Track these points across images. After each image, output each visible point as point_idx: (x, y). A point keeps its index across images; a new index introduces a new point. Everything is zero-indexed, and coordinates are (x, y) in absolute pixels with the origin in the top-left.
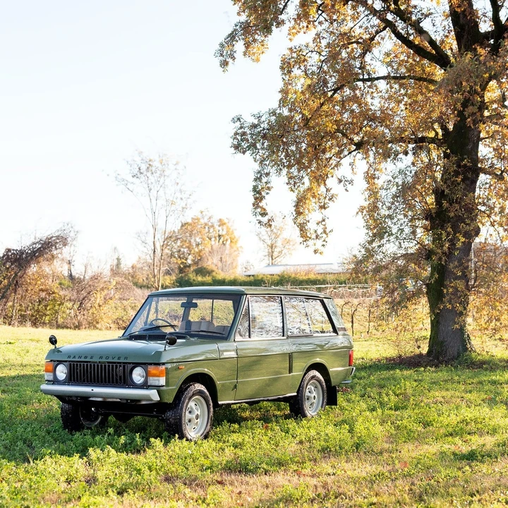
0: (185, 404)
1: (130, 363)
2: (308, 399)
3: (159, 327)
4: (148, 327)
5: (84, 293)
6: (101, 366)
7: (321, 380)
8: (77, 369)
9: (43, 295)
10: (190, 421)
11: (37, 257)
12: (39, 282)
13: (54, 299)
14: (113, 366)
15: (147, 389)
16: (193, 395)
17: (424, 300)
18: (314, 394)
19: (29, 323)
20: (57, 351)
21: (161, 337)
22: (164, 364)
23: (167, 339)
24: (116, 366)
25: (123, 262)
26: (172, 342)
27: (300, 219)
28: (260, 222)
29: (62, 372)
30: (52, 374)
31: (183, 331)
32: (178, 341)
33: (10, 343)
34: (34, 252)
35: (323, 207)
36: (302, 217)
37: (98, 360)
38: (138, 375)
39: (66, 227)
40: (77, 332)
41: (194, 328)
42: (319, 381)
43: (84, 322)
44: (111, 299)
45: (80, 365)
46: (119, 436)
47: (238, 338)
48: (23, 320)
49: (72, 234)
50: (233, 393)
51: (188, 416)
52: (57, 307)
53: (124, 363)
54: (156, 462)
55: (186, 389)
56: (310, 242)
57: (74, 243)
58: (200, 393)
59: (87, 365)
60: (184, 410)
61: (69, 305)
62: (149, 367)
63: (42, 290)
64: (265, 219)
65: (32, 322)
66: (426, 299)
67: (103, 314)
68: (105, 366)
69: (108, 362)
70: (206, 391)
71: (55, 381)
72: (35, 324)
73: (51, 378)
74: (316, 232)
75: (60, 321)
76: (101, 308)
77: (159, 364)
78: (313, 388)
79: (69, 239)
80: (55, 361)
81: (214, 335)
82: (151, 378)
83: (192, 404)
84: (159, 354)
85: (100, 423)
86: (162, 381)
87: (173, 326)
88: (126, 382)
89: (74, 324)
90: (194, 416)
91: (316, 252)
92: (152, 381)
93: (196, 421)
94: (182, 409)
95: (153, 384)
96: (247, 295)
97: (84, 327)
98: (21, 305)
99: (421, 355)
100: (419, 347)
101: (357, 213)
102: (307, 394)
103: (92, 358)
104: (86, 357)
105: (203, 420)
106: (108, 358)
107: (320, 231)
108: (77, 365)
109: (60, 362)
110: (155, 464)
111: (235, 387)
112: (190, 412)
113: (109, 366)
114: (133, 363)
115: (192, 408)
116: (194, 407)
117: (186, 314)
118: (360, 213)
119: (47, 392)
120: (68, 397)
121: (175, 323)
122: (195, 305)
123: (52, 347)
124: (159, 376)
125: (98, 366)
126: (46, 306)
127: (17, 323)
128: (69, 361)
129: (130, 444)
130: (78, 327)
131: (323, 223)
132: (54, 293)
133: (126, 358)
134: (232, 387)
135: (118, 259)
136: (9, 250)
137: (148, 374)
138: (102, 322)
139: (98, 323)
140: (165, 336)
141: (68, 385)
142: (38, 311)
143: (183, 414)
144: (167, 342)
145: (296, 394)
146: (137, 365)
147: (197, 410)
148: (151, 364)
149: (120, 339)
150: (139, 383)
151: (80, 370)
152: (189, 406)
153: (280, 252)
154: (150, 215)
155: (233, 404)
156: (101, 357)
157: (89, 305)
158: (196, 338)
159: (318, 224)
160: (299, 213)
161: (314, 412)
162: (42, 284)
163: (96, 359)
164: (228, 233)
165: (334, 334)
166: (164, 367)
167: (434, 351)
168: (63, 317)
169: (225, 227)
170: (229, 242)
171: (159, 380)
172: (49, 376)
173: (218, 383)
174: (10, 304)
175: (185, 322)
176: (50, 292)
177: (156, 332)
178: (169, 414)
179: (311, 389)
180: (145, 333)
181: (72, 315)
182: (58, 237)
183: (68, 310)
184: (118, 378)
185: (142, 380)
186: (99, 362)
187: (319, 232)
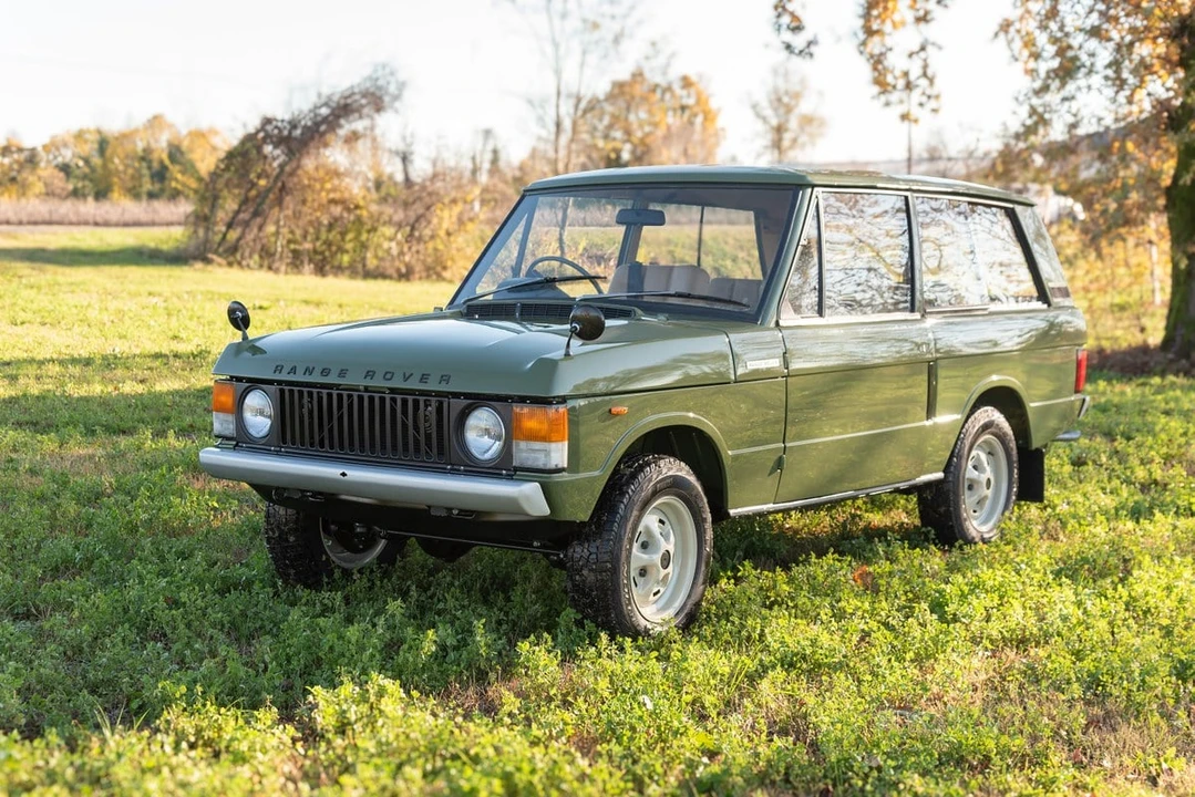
0: (629, 526)
1: (456, 395)
2: (970, 487)
3: (554, 280)
4: (522, 278)
5: (419, 208)
6: (371, 399)
7: (1005, 434)
8: (302, 407)
9: (336, 210)
10: (643, 572)
11: (323, 134)
12: (328, 186)
13: (359, 220)
14: (405, 402)
15: (510, 477)
16: (655, 494)
17: (1156, 225)
18: (988, 473)
19: (308, 268)
20: (250, 348)
21: (557, 311)
22: (563, 400)
23: (575, 319)
24: (416, 403)
25: (503, 157)
26: (590, 331)
27: (875, 46)
28: (788, 47)
29: (259, 413)
30: (231, 418)
31: (623, 294)
32: (609, 323)
33: (261, 308)
34: (317, 124)
35: (923, 19)
36: (876, 39)
37: (362, 383)
38: (481, 434)
39: (380, 73)
40: (402, 286)
41: (651, 285)
42: (1001, 437)
43: (418, 268)
44: (471, 220)
45: (310, 394)
46: (421, 629)
47: (788, 319)
48: (296, 261)
49: (392, 89)
50: (771, 482)
51: (638, 557)
52: (364, 237)
53: (439, 394)
54: (531, 760)
55: (634, 476)
56: (894, 97)
57: (397, 104)
58: (675, 486)
59: (330, 395)
60: (626, 542)
61: (388, 231)
62: (517, 408)
63: (333, 201)
64: (799, 41)
65: (316, 265)
66: (1164, 219)
67: (454, 252)
68: (382, 400)
69: (393, 391)
70: (692, 479)
71: (240, 440)
72: (320, 270)
73: (230, 429)
74: (906, 74)
75: (372, 263)
76: (452, 239)
77: (545, 401)
78: (983, 457)
79: (387, 99)
80: (239, 379)
81: (717, 306)
82: (523, 445)
83: (651, 520)
84: (547, 368)
85: (381, 558)
86: (558, 454)
87: (593, 279)
88: (446, 453)
89: (398, 270)
90: (657, 558)
91: (905, 117)
92: (526, 453)
93: (663, 572)
94: (619, 539)
95: (529, 464)
96: (813, 186)
97: (417, 276)
98: (292, 232)
99: (1144, 349)
100: (1143, 330)
101: (996, 35)
102: (970, 473)
103: (342, 373)
104: (325, 372)
105: (683, 566)
106: (388, 375)
107: (915, 73)
108: (301, 393)
109: (255, 383)
110: (526, 767)
111: (779, 464)
112: (644, 546)
113: (394, 400)
114: (467, 396)
115: (648, 532)
116: (655, 528)
117: (630, 245)
118: (1002, 35)
119: (218, 472)
120: (277, 488)
121: (599, 270)
122: (659, 220)
123: (237, 337)
124: (545, 439)
125: (361, 398)
126: (343, 234)
127: (283, 268)
128: (280, 382)
129: (456, 648)
130: (405, 275)
131: (922, 55)
132: (357, 207)
133: (445, 379)
134: (771, 464)
135: (495, 152)
136: (267, 121)
137: (511, 433)
138: (454, 268)
139: (445, 268)
140: (569, 308)
141: (278, 454)
142: (328, 244)
143: (624, 554)
144: (573, 331)
145: (940, 475)
146: (478, 400)
147: (667, 538)
148: (522, 400)
149: (438, 315)
150: (487, 456)
151: (311, 412)
152: (640, 529)
153: (795, 141)
154: (549, 49)
155: (770, 513)
156: (370, 374)
157: (427, 232)
158: (662, 317)
159: (910, 55)
160: (870, 32)
161: (985, 522)
162: (334, 190)
163: (355, 379)
164: (698, 102)
165: (1040, 305)
166: (562, 409)
167: (1178, 339)
168: (376, 256)
169: (693, 91)
170: (699, 120)
171: (547, 453)
172: (222, 423)
173: (728, 453)
174: (271, 229)
175: (625, 266)
176: (348, 205)
177: (543, 297)
178: (579, 551)
179: (978, 459)
180: (510, 298)
181: (395, 251)
182: (365, 95)
183: (387, 241)
184: (422, 439)
185: (497, 445)
186: (366, 389)
187: (912, 77)
